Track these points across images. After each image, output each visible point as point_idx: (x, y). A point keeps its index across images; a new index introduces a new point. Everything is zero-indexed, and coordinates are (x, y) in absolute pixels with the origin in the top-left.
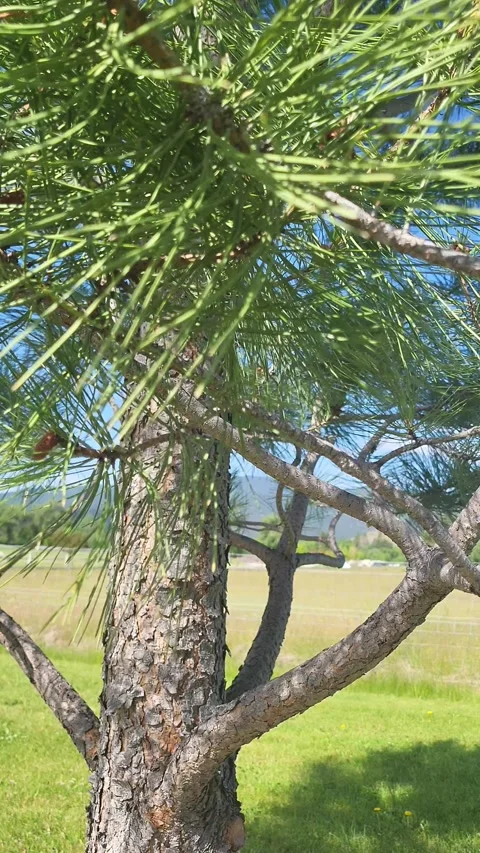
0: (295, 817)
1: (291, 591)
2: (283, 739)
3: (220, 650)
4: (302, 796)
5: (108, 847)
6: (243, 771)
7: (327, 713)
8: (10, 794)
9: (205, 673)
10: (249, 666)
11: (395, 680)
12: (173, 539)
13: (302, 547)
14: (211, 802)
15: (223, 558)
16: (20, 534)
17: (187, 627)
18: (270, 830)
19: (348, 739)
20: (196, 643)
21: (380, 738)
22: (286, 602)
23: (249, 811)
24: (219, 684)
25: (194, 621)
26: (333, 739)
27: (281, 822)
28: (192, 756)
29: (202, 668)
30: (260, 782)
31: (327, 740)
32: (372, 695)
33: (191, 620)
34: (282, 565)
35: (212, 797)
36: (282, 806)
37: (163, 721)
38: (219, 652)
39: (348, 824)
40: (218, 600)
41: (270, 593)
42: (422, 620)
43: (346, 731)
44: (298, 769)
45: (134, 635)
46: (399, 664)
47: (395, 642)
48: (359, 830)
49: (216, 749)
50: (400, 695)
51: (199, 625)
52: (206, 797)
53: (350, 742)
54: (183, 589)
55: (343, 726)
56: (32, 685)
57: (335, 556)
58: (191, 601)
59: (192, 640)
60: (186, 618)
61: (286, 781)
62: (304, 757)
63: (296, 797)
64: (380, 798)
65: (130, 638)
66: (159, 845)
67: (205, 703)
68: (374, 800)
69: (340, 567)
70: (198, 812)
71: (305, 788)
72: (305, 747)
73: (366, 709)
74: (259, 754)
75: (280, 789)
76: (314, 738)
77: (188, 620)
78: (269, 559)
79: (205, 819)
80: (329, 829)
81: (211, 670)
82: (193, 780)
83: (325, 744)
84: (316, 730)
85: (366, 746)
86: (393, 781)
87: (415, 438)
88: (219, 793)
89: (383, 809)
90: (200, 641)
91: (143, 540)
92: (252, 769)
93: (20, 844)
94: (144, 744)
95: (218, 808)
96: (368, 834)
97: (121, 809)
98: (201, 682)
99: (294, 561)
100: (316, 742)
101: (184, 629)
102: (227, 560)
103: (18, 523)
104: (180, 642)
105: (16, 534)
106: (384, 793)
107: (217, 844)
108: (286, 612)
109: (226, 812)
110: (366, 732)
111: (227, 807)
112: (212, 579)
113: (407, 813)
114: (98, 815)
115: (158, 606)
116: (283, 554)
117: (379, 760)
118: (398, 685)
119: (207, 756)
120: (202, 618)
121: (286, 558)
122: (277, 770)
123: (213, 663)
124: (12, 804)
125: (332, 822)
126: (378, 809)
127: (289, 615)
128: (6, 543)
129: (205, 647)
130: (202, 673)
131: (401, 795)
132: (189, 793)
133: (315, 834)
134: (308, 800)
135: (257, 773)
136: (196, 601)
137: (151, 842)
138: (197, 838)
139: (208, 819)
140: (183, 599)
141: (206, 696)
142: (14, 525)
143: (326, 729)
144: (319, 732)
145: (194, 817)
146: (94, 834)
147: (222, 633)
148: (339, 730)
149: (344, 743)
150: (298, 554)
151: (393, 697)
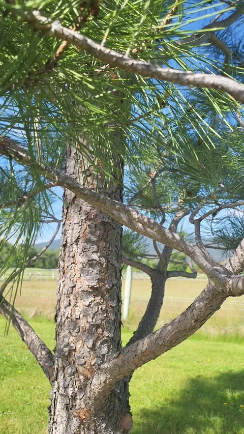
0: (182, 407)
1: (163, 291)
2: (177, 367)
3: (118, 324)
4: (186, 396)
5: (58, 429)
6: (156, 383)
7: (201, 353)
8: (38, 393)
9: (108, 336)
10: (139, 332)
11: (237, 336)
12: (89, 264)
13: (170, 267)
14: (111, 406)
15: (118, 274)
16: (49, 263)
17: (97, 311)
18: (168, 414)
19: (211, 366)
20: (103, 320)
21: (228, 366)
22: (161, 297)
23: (158, 404)
24: (117, 342)
25: (101, 309)
26: (203, 367)
27: (175, 409)
28: (97, 382)
29: (106, 334)
30: (164, 388)
31: (200, 367)
32: (225, 343)
33: (100, 308)
34: (159, 277)
35: (112, 403)
36: (175, 401)
37: (85, 362)
38: (117, 324)
39: (209, 410)
40: (115, 296)
41: (152, 292)
42: (218, 308)
43: (210, 362)
44: (184, 382)
45: (69, 316)
46: (239, 328)
47: (204, 320)
48: (215, 414)
49: (109, 378)
50: (240, 344)
51: (104, 310)
52: (109, 403)
53: (212, 368)
54: (95, 291)
55: (209, 360)
56: (24, 342)
57: (192, 273)
58: (100, 297)
59: (100, 319)
60: (97, 307)
61: (178, 388)
62: (188, 376)
63: (183, 397)
64: (227, 398)
65: (67, 317)
66: (84, 428)
67: (108, 352)
68: (224, 399)
69: (195, 277)
70: (105, 411)
71: (188, 392)
72: (188, 371)
73: (222, 351)
74: (164, 374)
75: (175, 393)
76: (194, 366)
77: (98, 308)
78: (152, 274)
79: (108, 415)
80: (199, 414)
81: (111, 335)
82: (99, 394)
83: (199, 369)
84: (194, 362)
85: (221, 370)
86: (234, 389)
87: (218, 204)
88: (117, 401)
89: (229, 403)
90: (105, 319)
91: (74, 265)
92: (161, 382)
93: (42, 418)
94: (75, 375)
95: (116, 409)
96: (220, 417)
97: (63, 409)
98: (106, 341)
99: (165, 275)
100: (194, 368)
101: (96, 313)
102: (121, 275)
103: (48, 258)
104: (94, 320)
105: (47, 263)
106: (229, 394)
107: (116, 428)
108: (160, 302)
109: (121, 411)
110: (221, 363)
111: (122, 409)
112: (111, 286)
113: (241, 406)
114: (53, 411)
115: (82, 300)
116: (159, 271)
117: (228, 378)
118: (239, 339)
119: (105, 382)
120: (106, 307)
121: (161, 274)
122: (174, 383)
123: (113, 331)
124: (39, 398)
125: (201, 410)
126: (226, 404)
127: (162, 304)
128: (43, 268)
129: (108, 322)
130: (107, 337)
131: (239, 396)
132: (98, 401)
133: (192, 417)
134: (189, 399)
135: (163, 384)
136: (103, 297)
137: (79, 427)
138: (104, 425)
139: (110, 415)
140: (95, 296)
141: (109, 349)
142: (46, 259)
143: (200, 362)
144: (196, 363)
145: (103, 414)
146: (52, 421)
147: (119, 314)
148: (207, 362)
149: (210, 369)
150: (168, 272)
151: (236, 345)
